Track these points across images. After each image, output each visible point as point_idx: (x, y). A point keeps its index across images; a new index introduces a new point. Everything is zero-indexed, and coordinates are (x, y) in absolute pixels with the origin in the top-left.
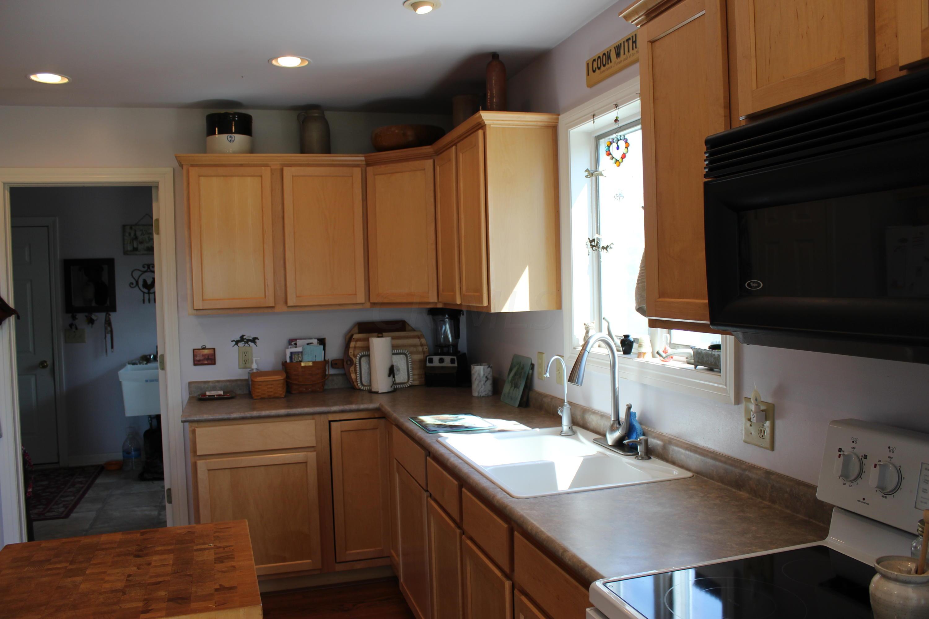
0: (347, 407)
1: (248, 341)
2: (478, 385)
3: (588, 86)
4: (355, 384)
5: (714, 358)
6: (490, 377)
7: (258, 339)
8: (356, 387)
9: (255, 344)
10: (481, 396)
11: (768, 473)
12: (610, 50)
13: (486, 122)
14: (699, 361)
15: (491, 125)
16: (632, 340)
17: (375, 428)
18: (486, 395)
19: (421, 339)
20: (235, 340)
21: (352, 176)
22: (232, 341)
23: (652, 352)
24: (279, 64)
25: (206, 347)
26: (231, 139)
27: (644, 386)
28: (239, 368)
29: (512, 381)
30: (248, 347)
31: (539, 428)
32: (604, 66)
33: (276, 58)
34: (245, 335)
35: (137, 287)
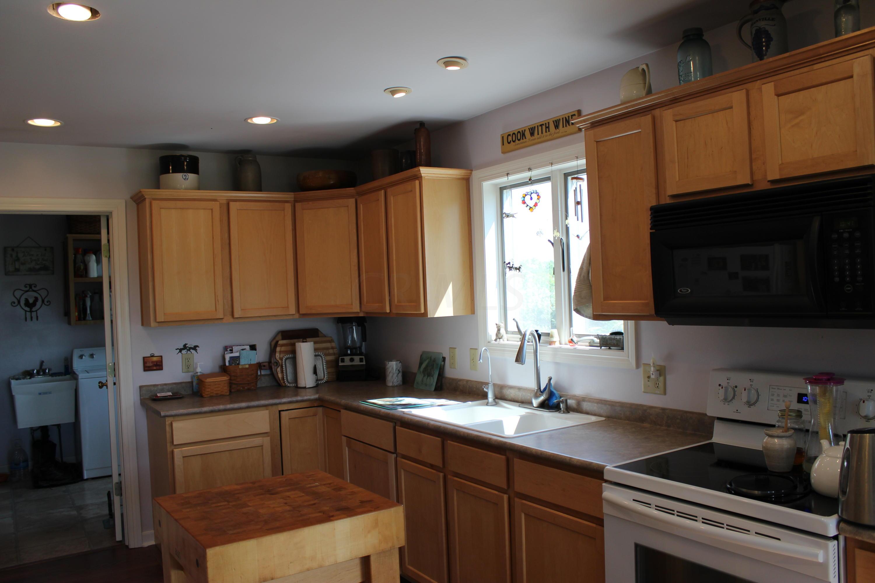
0: (294, 399)
1: (191, 348)
2: (392, 376)
3: (502, 153)
4: (282, 382)
5: (616, 341)
6: (401, 370)
7: (199, 347)
8: (282, 385)
9: (196, 351)
10: (395, 385)
11: (664, 409)
12: (525, 130)
13: (423, 175)
14: (604, 343)
15: (425, 177)
16: (540, 333)
17: (315, 415)
18: (398, 384)
19: (332, 343)
20: (179, 348)
21: (284, 210)
22: (176, 349)
23: (559, 341)
24: (253, 122)
25: (154, 355)
26: (186, 177)
27: (557, 364)
28: (183, 372)
29: (423, 372)
30: (190, 354)
31: (471, 401)
32: (519, 140)
33: (251, 118)
34: (187, 344)
35: (19, 306)
